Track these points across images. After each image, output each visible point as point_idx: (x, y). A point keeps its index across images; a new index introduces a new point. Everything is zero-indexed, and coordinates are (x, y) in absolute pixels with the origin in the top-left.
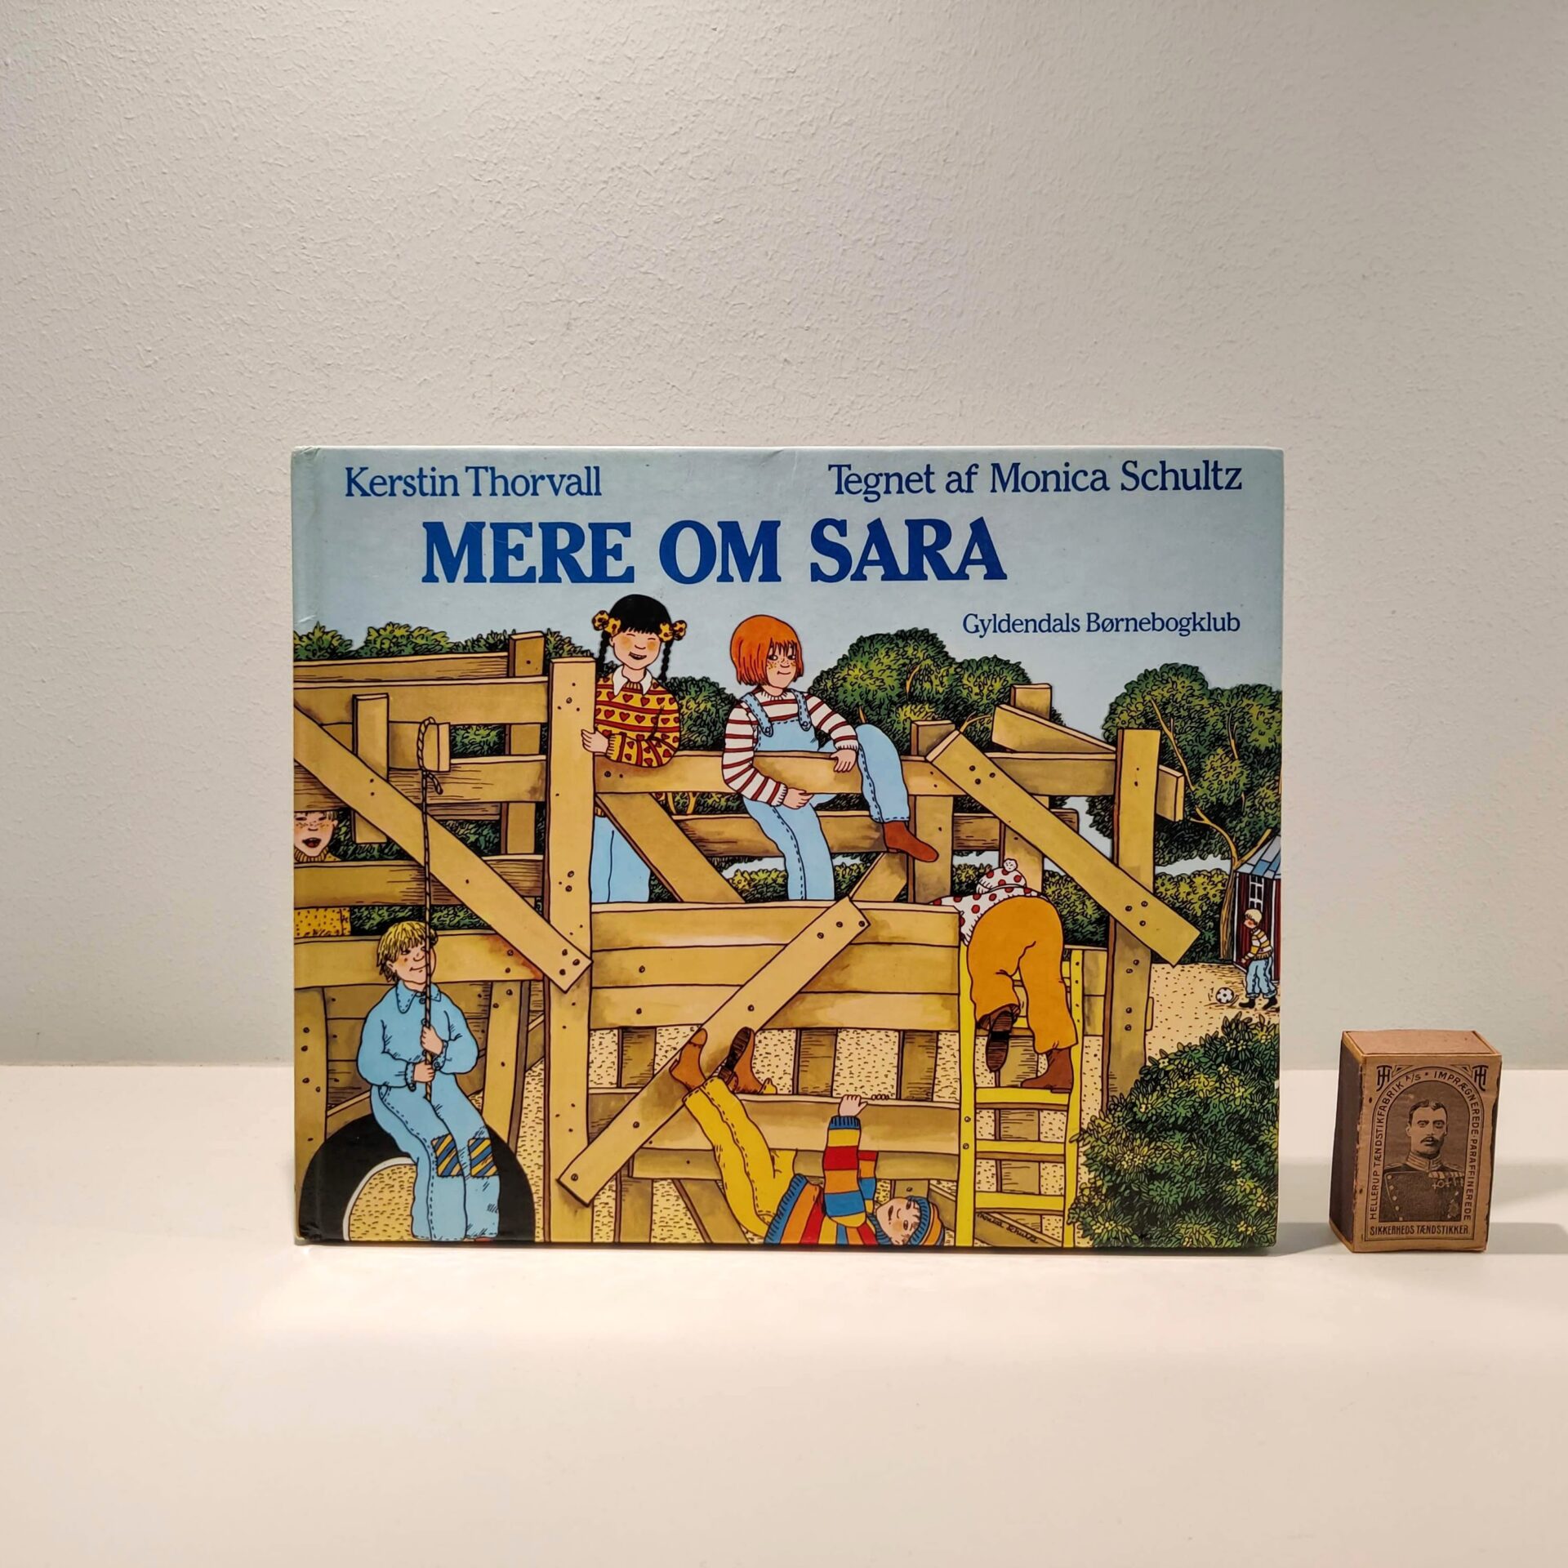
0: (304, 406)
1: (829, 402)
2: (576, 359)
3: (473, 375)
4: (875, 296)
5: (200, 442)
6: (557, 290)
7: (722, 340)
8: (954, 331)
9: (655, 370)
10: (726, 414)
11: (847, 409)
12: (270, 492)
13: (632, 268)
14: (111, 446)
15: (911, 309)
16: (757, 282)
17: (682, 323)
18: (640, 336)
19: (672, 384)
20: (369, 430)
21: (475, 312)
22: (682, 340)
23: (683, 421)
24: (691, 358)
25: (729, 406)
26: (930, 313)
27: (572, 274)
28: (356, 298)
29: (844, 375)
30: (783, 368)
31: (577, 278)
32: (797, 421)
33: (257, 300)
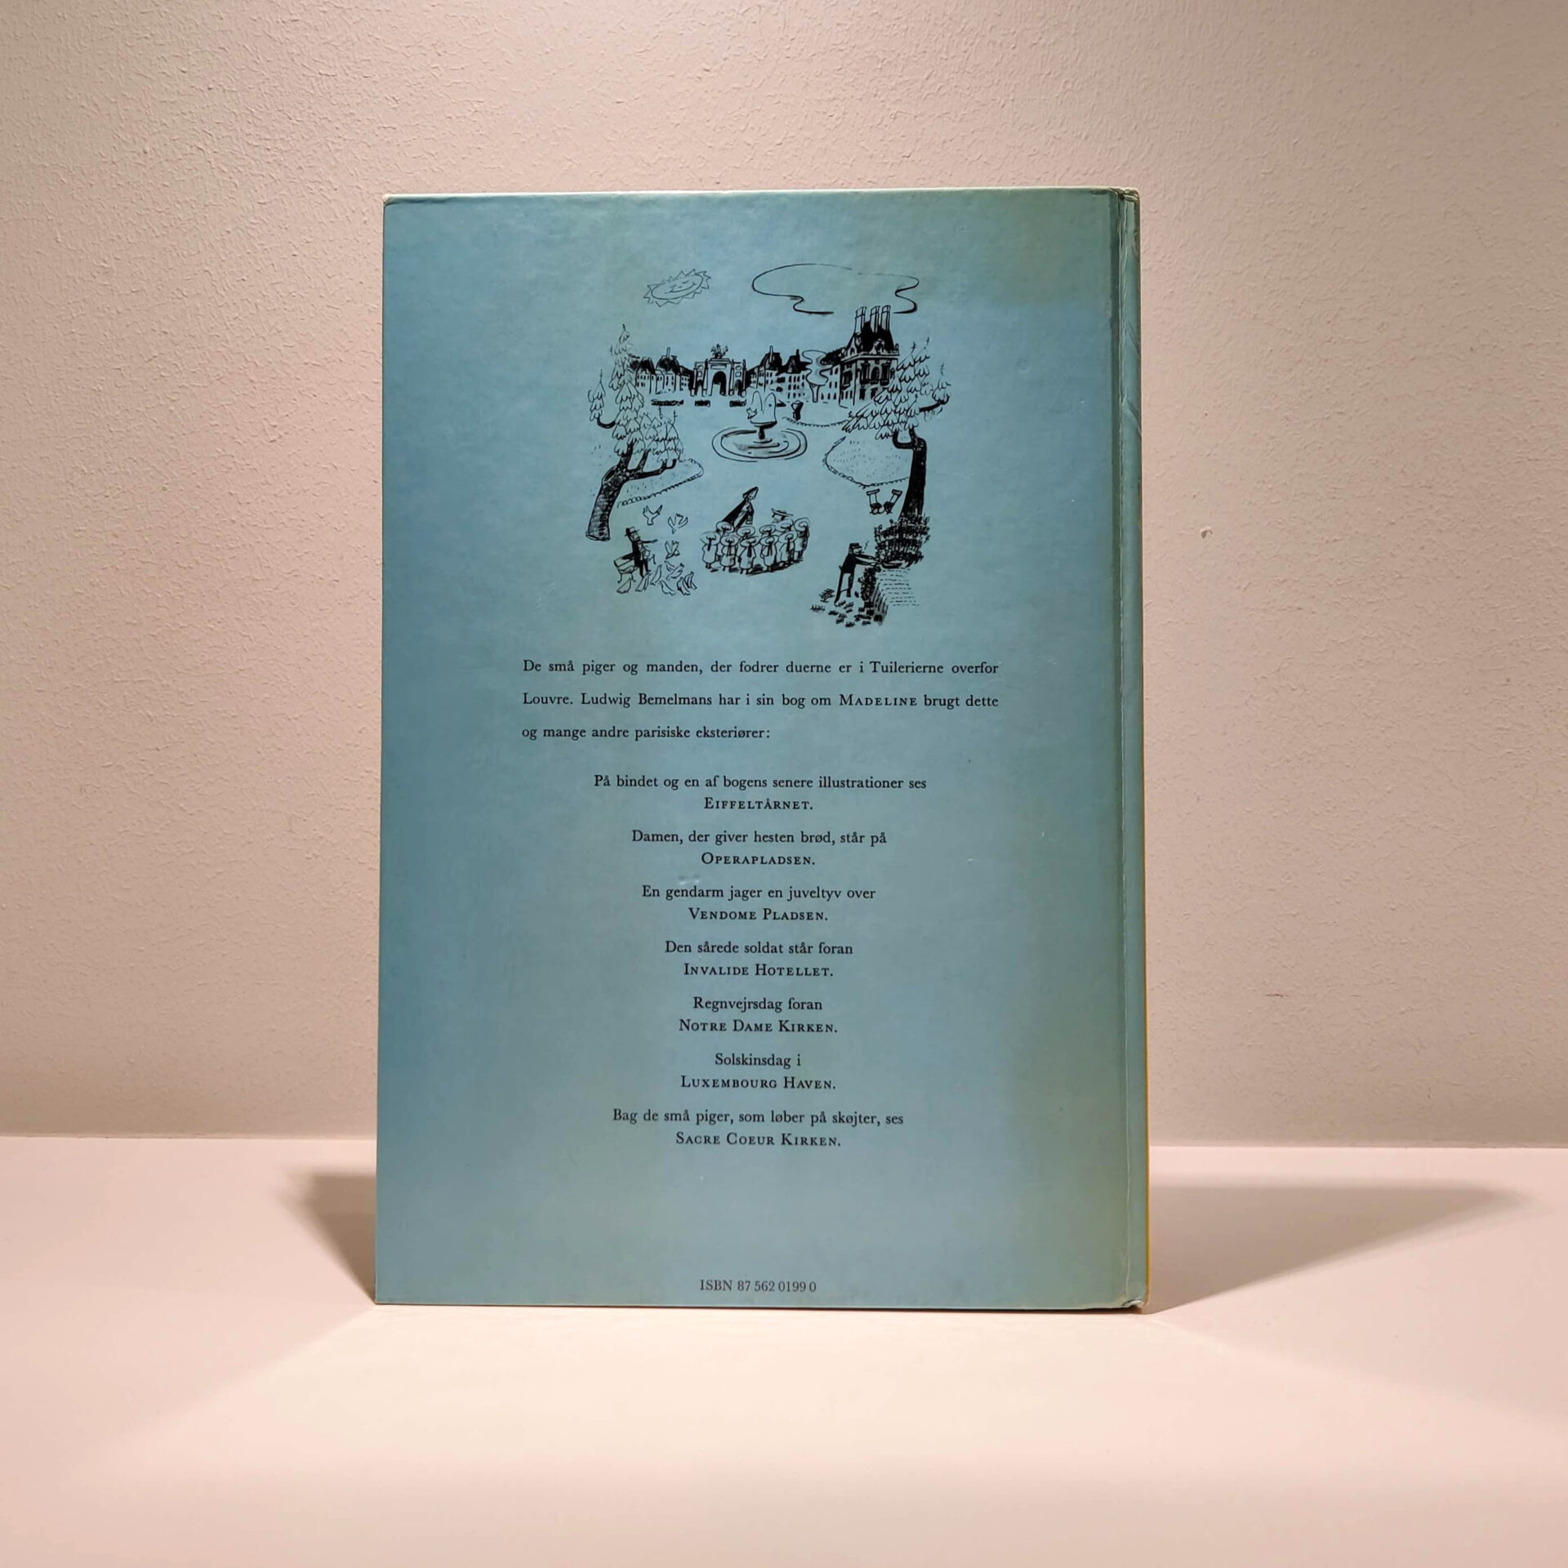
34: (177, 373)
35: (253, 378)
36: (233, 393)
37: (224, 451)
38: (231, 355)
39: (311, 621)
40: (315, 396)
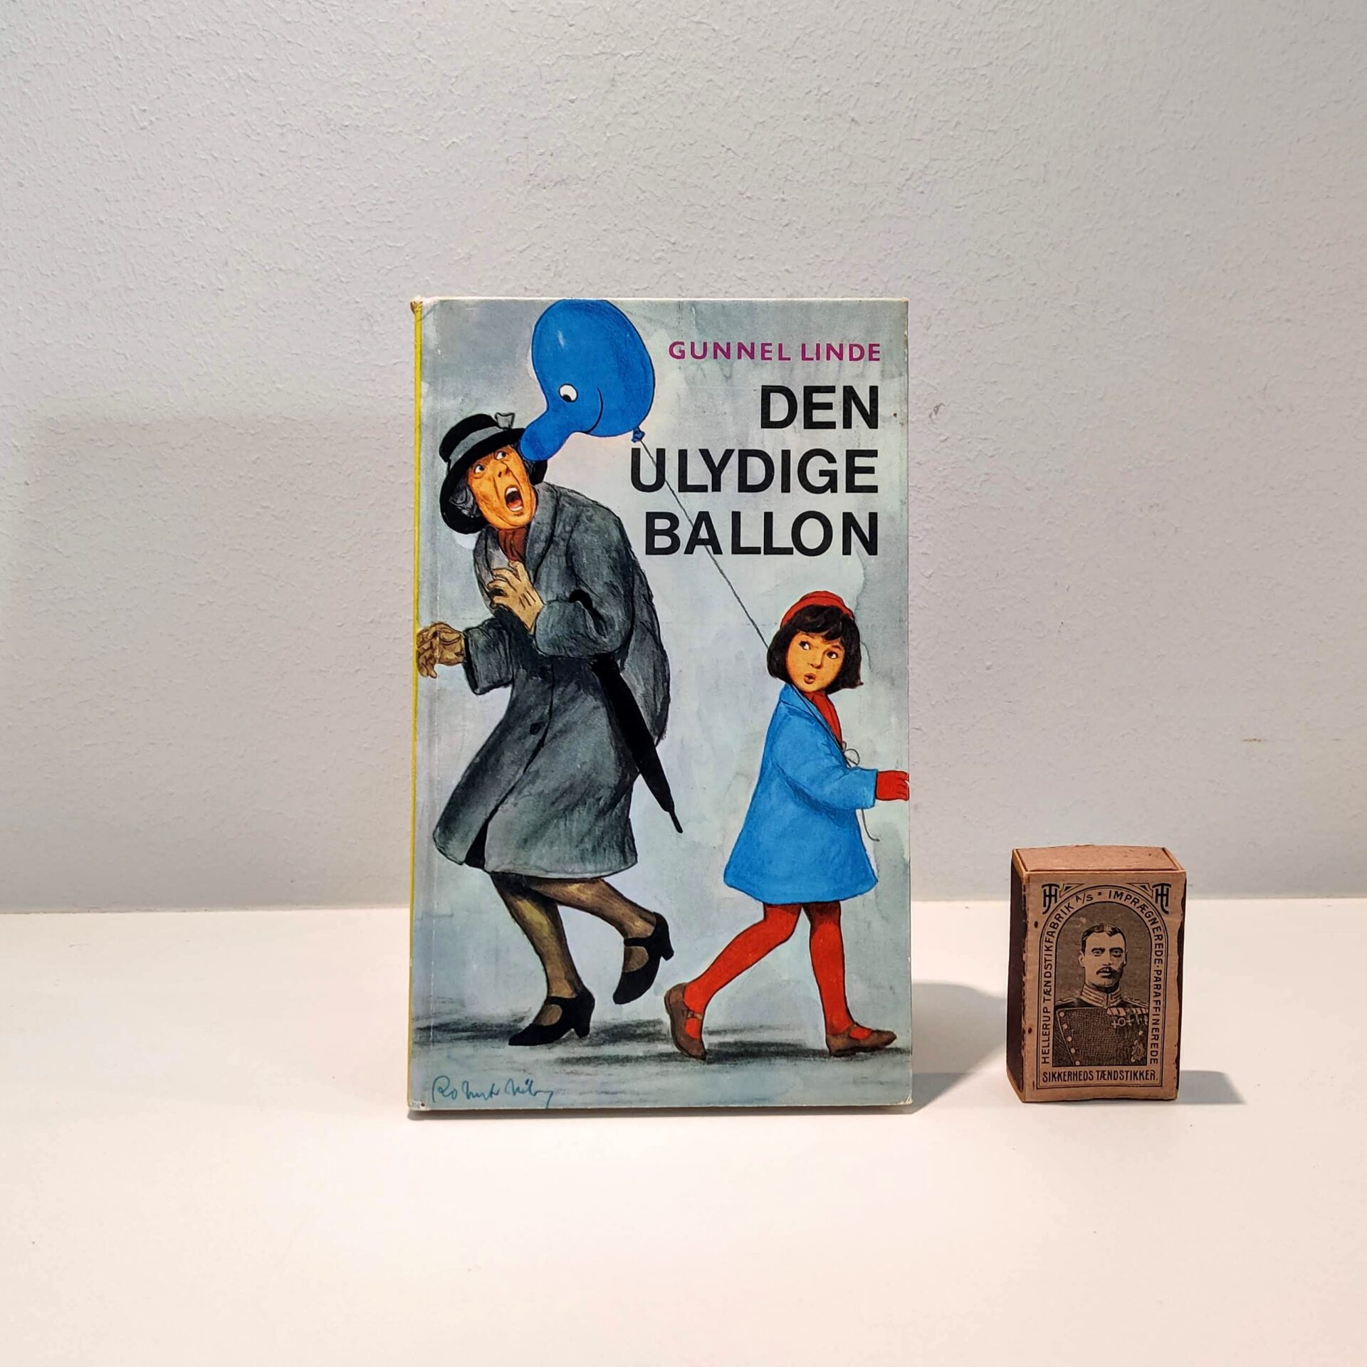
0: (318, 173)
1: (901, 167)
2: (621, 119)
3: (506, 138)
4: (953, 49)
5: (202, 214)
6: (600, 41)
7: (783, 97)
8: (1037, 88)
9: (709, 130)
10: (787, 180)
11: (920, 174)
12: (281, 270)
13: (683, 18)
14: (102, 218)
15: (991, 63)
16: (821, 32)
17: (737, 78)
18: (692, 94)
19: (727, 147)
20: (391, 199)
21: (508, 67)
22: (739, 97)
23: (739, 188)
24: (748, 117)
25: (790, 171)
26: (1012, 68)
27: (617, 24)
28: (375, 51)
29: (917, 136)
30: (850, 129)
31: (622, 28)
32: (865, 188)
33: (267, 54)
34: (29, 48)
35: (118, 54)
36: (96, 72)
37: (88, 140)
38: (92, 28)
39: (193, 336)
40: (189, 75)
